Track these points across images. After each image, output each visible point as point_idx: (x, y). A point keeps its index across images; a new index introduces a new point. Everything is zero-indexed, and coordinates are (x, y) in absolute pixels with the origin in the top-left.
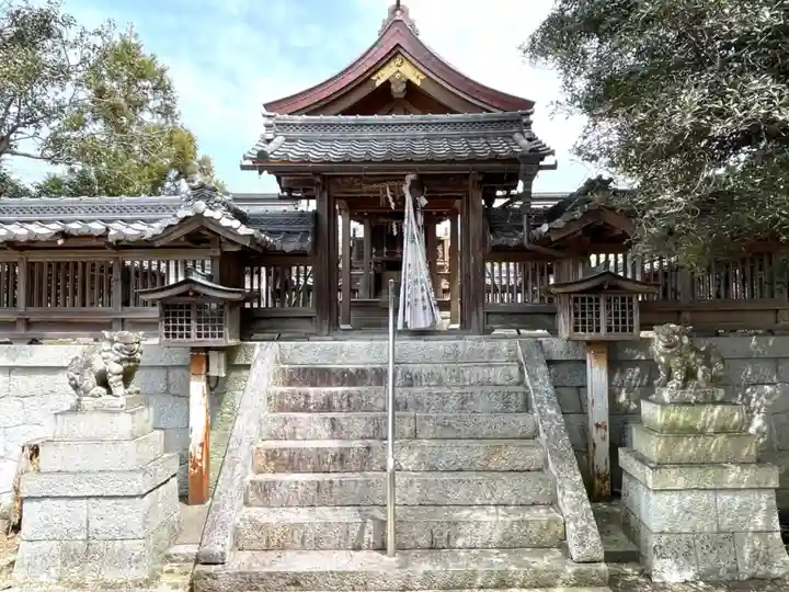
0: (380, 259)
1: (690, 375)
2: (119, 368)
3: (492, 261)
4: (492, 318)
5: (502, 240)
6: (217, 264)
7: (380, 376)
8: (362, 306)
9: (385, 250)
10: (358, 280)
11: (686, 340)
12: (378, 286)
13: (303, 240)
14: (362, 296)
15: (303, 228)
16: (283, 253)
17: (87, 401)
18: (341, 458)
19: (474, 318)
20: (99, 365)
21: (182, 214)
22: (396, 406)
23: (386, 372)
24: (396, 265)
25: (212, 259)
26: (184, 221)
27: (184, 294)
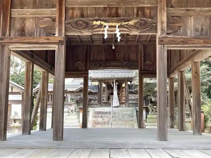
0: (109, 92)
1: (153, 111)
2: (74, 110)
3: (130, 94)
4: (130, 104)
5: (131, 91)
6: (83, 95)
7: (110, 113)
8: (105, 103)
9: (110, 90)
10: (104, 97)
11: (152, 106)
12: (109, 98)
13: (96, 90)
14: (105, 101)
15: (96, 88)
16: (93, 93)
17: (70, 114)
18: (104, 123)
19: (127, 104)
20: (72, 109)
22: (112, 117)
23: (111, 112)
24: (112, 94)
25: (82, 94)
26: (79, 88)
27: (80, 100)
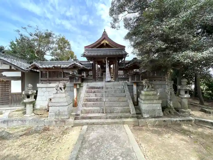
0: (102, 71)
1: (149, 87)
2: (63, 87)
3: (119, 70)
4: (119, 79)
5: (121, 67)
8: (100, 78)
11: (148, 82)
12: (102, 75)
13: (91, 67)
14: (100, 76)
18: (97, 100)
19: (116, 79)
21: (72, 63)
22: (105, 92)
23: (103, 87)
25: (77, 70)
26: (72, 65)
27: (73, 76)
